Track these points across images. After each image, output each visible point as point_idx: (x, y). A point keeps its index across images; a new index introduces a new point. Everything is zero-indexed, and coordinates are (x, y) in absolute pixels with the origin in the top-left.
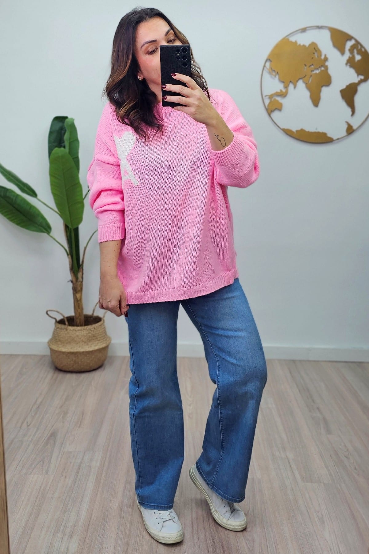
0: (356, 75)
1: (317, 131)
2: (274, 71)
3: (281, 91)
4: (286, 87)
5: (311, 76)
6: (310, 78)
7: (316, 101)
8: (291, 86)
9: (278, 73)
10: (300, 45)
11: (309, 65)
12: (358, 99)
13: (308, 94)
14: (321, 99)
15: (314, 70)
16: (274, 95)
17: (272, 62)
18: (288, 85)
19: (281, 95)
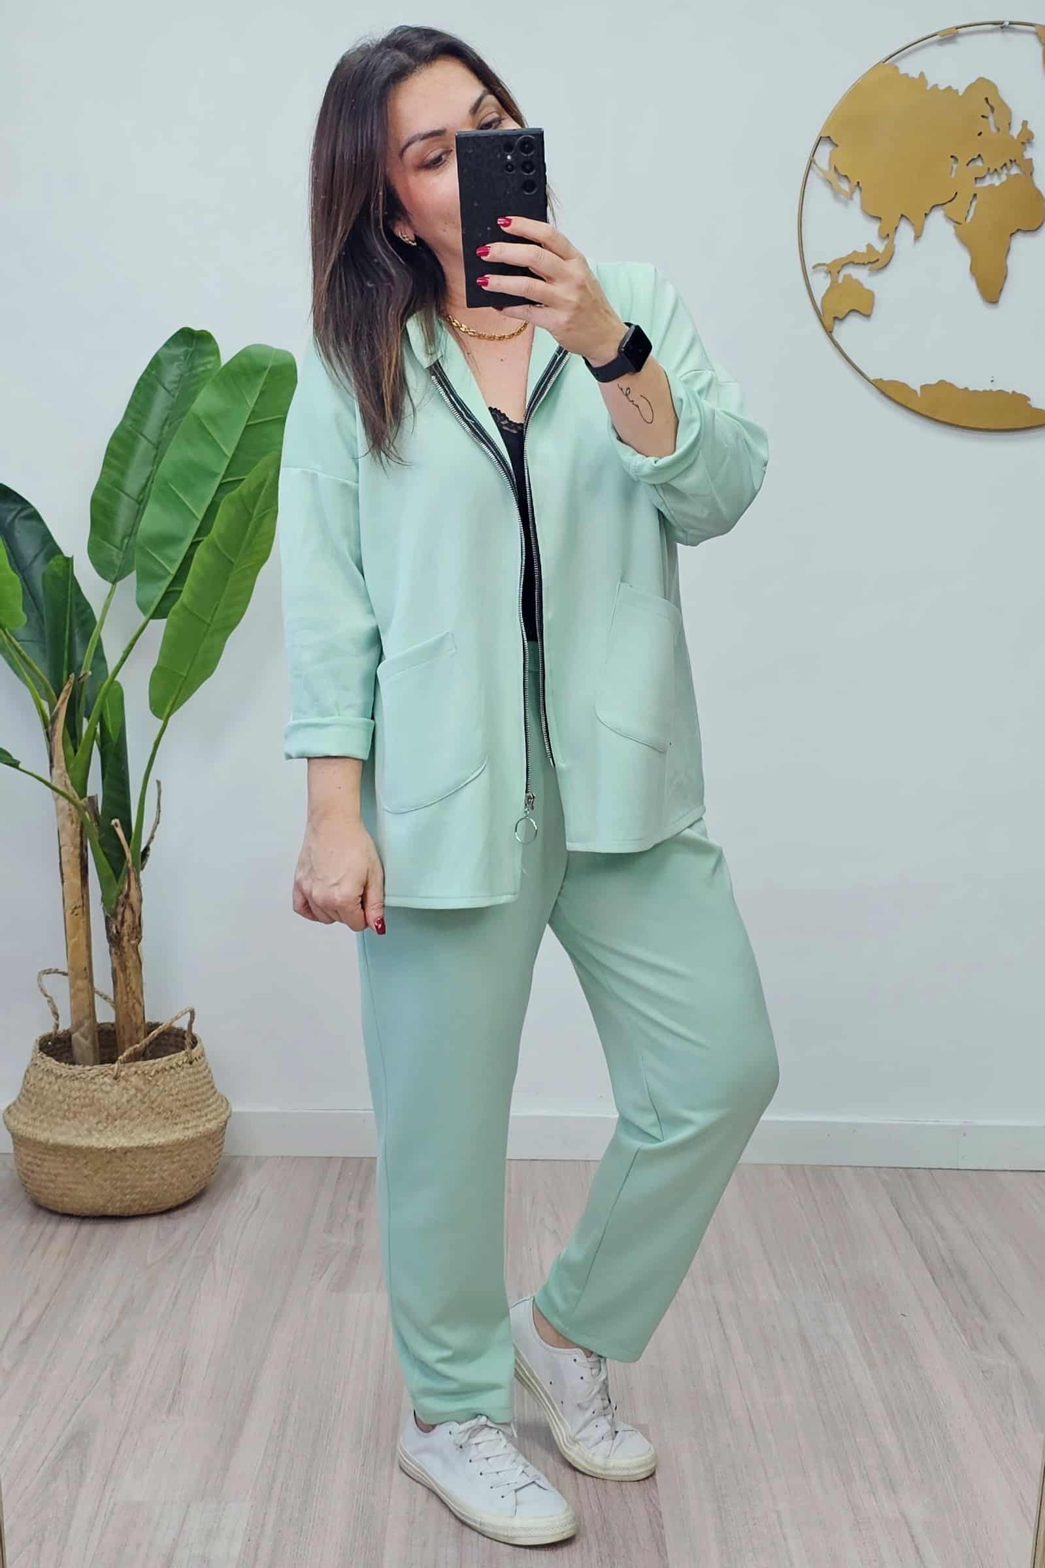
1: (994, 387)
2: (846, 176)
3: (869, 246)
4: (887, 235)
6: (971, 203)
7: (990, 284)
8: (905, 231)
9: (858, 183)
10: (935, 86)
11: (970, 159)
14: (1009, 277)
15: (982, 176)
16: (844, 262)
17: (837, 146)
18: (895, 227)
19: (870, 263)
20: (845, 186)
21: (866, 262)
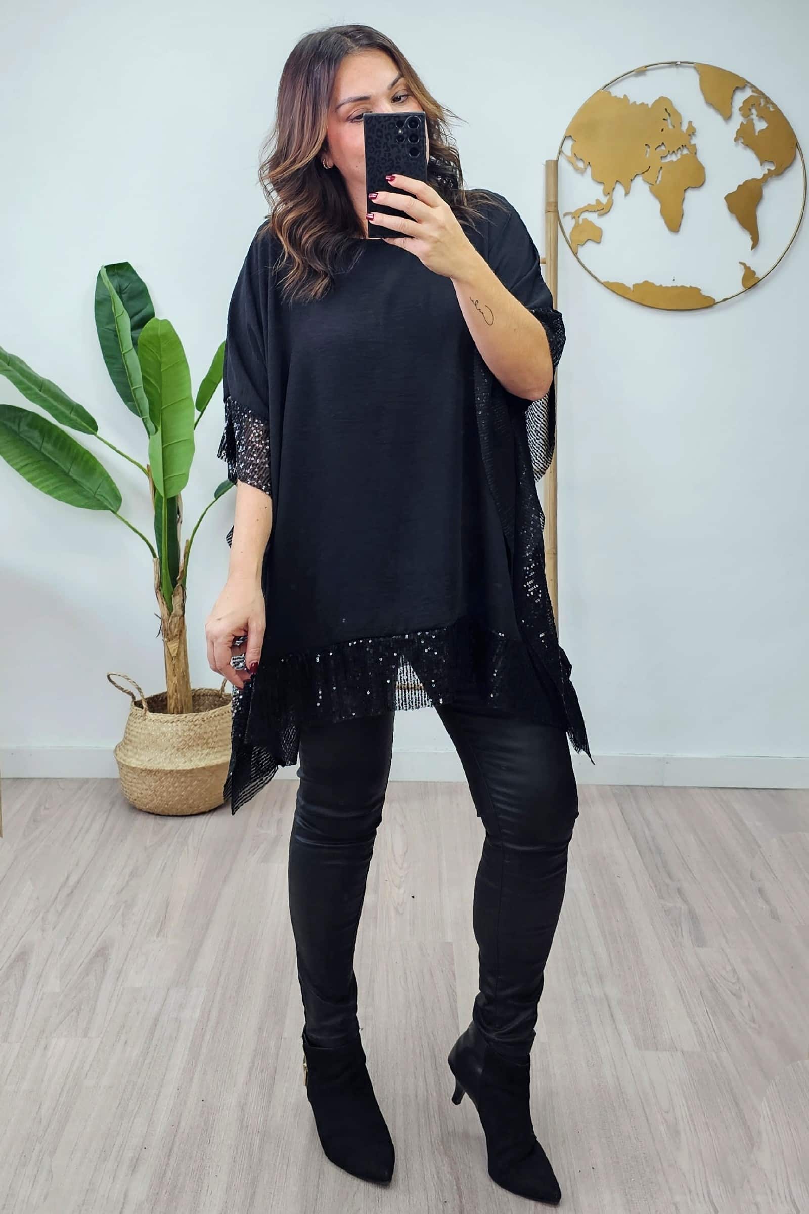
0: (758, 163)
1: (679, 285)
2: (581, 159)
3: (598, 201)
4: (608, 193)
5: (661, 168)
6: (659, 172)
7: (674, 222)
8: (620, 190)
9: (589, 163)
10: (635, 102)
11: (658, 145)
12: (766, 215)
13: (656, 205)
14: (684, 217)
15: (666, 155)
16: (582, 211)
17: (575, 141)
18: (613, 187)
19: (598, 211)
20: (581, 165)
21: (597, 210)
